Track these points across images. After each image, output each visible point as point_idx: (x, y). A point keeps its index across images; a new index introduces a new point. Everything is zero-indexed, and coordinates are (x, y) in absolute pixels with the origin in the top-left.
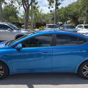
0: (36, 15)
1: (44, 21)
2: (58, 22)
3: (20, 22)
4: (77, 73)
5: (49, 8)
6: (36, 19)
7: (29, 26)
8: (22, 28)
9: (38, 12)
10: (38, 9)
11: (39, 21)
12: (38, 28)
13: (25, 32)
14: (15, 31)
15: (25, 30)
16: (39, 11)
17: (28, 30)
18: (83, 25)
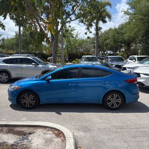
0: (69, 41)
1: (82, 50)
2: (105, 51)
3: (45, 52)
4: (101, 103)
5: (86, 34)
6: (70, 47)
7: (58, 59)
8: (49, 61)
9: (73, 37)
10: (72, 32)
11: (74, 51)
12: (71, 62)
13: (53, 66)
14: (40, 66)
15: (53, 65)
16: (75, 36)
17: (57, 64)
18: (136, 56)
